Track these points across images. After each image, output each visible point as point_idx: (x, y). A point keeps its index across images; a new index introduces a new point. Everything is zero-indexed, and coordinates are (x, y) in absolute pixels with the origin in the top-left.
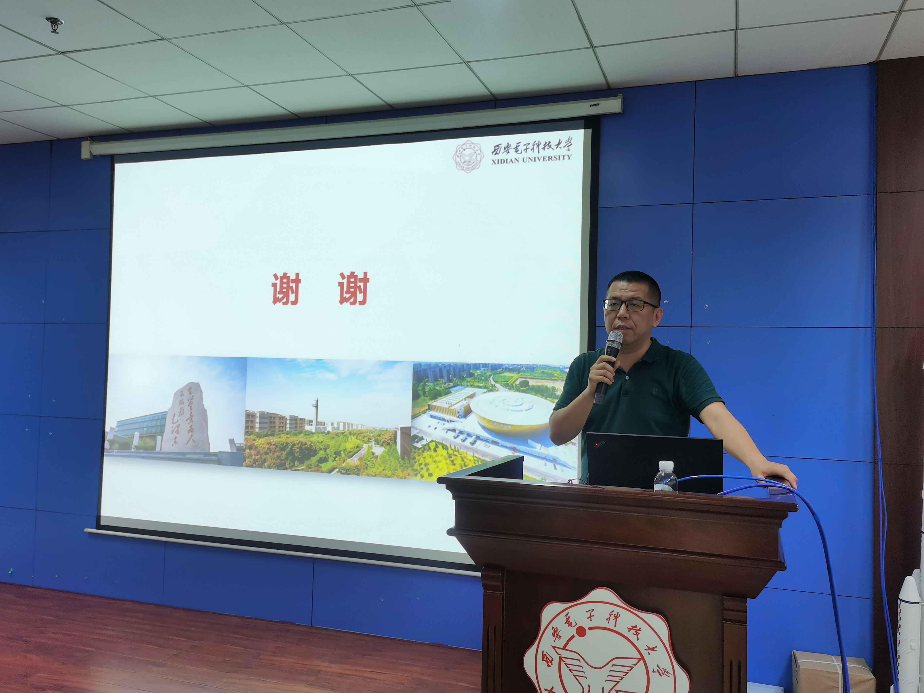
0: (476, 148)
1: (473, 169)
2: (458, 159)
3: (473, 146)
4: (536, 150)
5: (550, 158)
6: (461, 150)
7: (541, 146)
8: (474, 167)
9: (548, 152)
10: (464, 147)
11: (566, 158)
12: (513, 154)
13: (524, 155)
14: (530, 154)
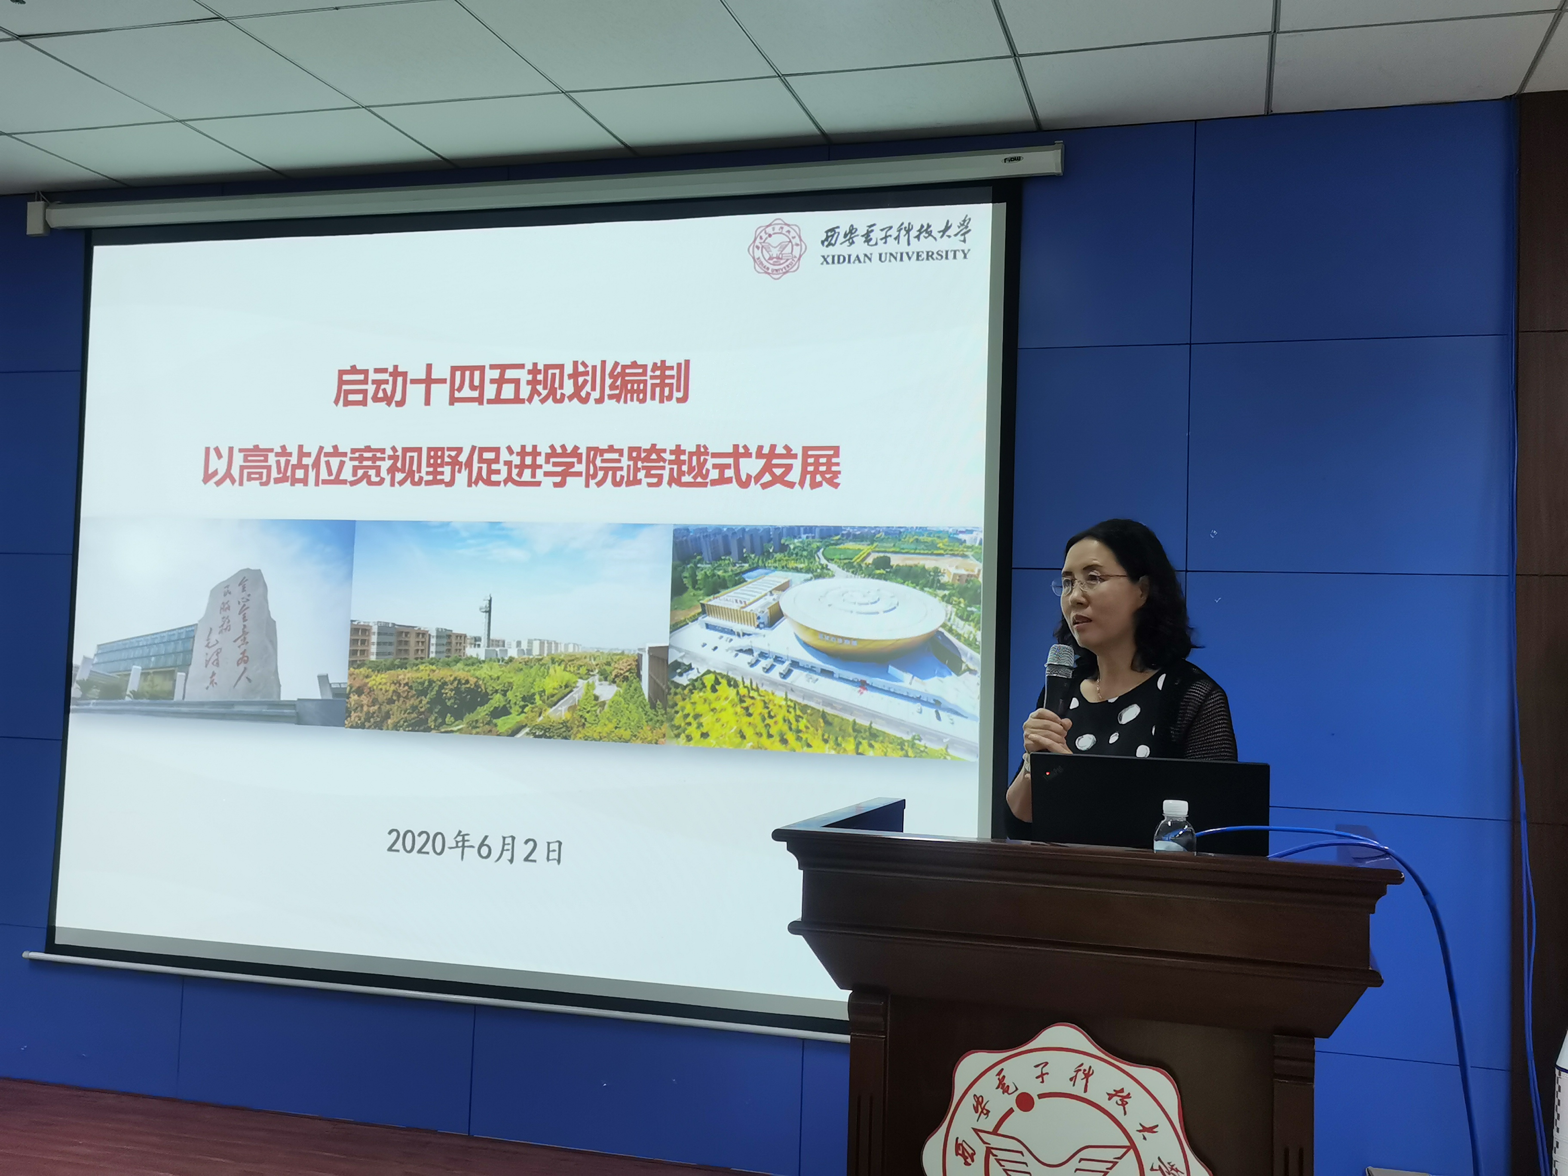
0: (793, 234)
1: (785, 273)
2: (758, 254)
3: (786, 228)
4: (903, 239)
5: (930, 256)
6: (764, 236)
7: (914, 233)
8: (787, 269)
9: (925, 245)
10: (770, 230)
11: (960, 255)
12: (860, 247)
13: (882, 248)
14: (892, 246)
